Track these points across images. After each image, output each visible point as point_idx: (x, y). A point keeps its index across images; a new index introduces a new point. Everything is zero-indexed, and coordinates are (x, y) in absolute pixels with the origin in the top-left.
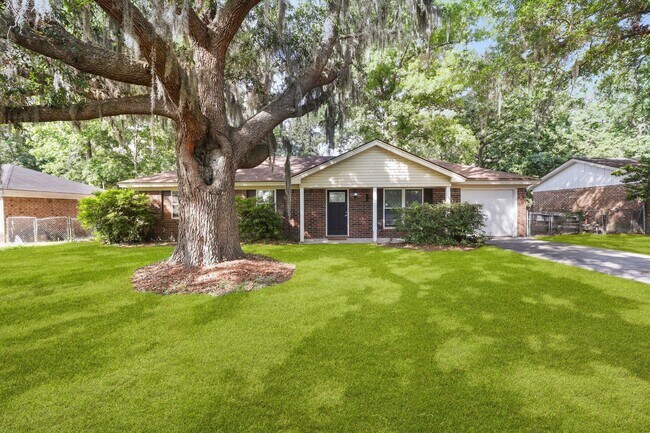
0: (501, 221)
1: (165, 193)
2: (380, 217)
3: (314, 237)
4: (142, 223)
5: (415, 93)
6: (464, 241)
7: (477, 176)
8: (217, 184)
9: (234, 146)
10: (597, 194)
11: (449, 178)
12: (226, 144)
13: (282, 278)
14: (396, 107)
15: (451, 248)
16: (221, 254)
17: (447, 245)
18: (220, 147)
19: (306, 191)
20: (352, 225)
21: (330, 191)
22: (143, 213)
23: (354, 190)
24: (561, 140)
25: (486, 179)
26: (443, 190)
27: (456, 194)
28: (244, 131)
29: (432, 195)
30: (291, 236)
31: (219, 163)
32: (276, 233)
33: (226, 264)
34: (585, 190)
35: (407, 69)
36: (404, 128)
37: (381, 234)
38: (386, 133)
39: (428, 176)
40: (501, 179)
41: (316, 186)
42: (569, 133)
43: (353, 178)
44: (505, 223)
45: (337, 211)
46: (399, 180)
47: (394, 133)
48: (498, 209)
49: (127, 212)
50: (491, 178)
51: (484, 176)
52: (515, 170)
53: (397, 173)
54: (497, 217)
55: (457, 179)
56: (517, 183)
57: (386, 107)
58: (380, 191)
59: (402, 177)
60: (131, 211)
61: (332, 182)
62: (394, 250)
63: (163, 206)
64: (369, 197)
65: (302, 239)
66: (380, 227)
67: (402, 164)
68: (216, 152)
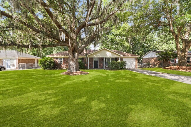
0: (132, 65)
1: (57, 58)
2: (105, 64)
3: (91, 68)
4: (53, 65)
5: (115, 34)
6: (122, 69)
7: (127, 55)
8: (76, 58)
9: (79, 51)
10: (155, 59)
11: (120, 56)
12: (77, 51)
13: (87, 74)
14: (110, 37)
15: (119, 70)
16: (77, 70)
17: (118, 70)
18: (76, 51)
19: (89, 58)
20: (99, 66)
21: (94, 58)
22: (53, 63)
23: (100, 58)
24: (151, 45)
25: (128, 56)
26: (119, 58)
27: (122, 59)
28: (80, 48)
29: (117, 59)
30: (86, 68)
31: (76, 54)
32: (83, 67)
33: (77, 72)
34: (153, 58)
35: (113, 27)
36: (112, 42)
37: (105, 67)
38: (108, 43)
39: (115, 55)
40: (132, 56)
41: (91, 57)
42: (153, 43)
43: (99, 56)
44: (133, 65)
45: (96, 63)
46: (109, 56)
47: (110, 43)
48: (131, 62)
49: (50, 63)
50: (130, 56)
51: (128, 55)
52: (140, 53)
53: (109, 54)
54: (131, 64)
55: (122, 56)
56: (135, 57)
57: (108, 37)
58: (105, 58)
59: (110, 55)
60: (50, 62)
61: (95, 56)
62: (108, 71)
63: (56, 61)
64: (103, 60)
65: (88, 69)
66: (105, 66)
67: (110, 53)
68: (76, 52)
